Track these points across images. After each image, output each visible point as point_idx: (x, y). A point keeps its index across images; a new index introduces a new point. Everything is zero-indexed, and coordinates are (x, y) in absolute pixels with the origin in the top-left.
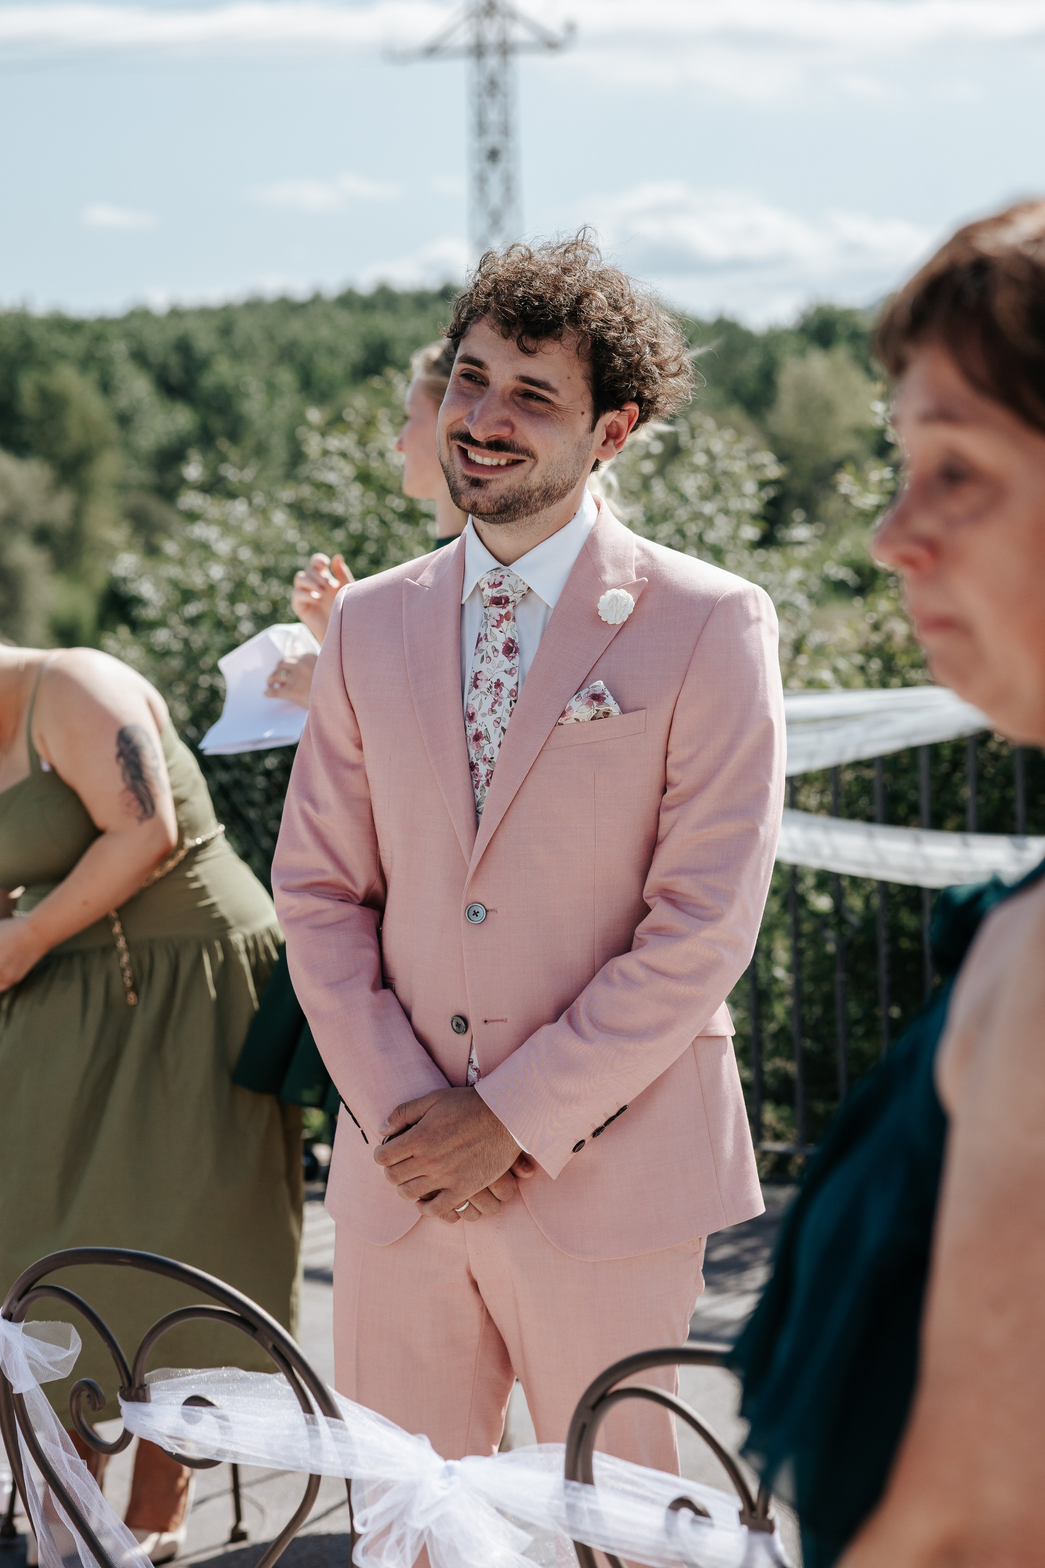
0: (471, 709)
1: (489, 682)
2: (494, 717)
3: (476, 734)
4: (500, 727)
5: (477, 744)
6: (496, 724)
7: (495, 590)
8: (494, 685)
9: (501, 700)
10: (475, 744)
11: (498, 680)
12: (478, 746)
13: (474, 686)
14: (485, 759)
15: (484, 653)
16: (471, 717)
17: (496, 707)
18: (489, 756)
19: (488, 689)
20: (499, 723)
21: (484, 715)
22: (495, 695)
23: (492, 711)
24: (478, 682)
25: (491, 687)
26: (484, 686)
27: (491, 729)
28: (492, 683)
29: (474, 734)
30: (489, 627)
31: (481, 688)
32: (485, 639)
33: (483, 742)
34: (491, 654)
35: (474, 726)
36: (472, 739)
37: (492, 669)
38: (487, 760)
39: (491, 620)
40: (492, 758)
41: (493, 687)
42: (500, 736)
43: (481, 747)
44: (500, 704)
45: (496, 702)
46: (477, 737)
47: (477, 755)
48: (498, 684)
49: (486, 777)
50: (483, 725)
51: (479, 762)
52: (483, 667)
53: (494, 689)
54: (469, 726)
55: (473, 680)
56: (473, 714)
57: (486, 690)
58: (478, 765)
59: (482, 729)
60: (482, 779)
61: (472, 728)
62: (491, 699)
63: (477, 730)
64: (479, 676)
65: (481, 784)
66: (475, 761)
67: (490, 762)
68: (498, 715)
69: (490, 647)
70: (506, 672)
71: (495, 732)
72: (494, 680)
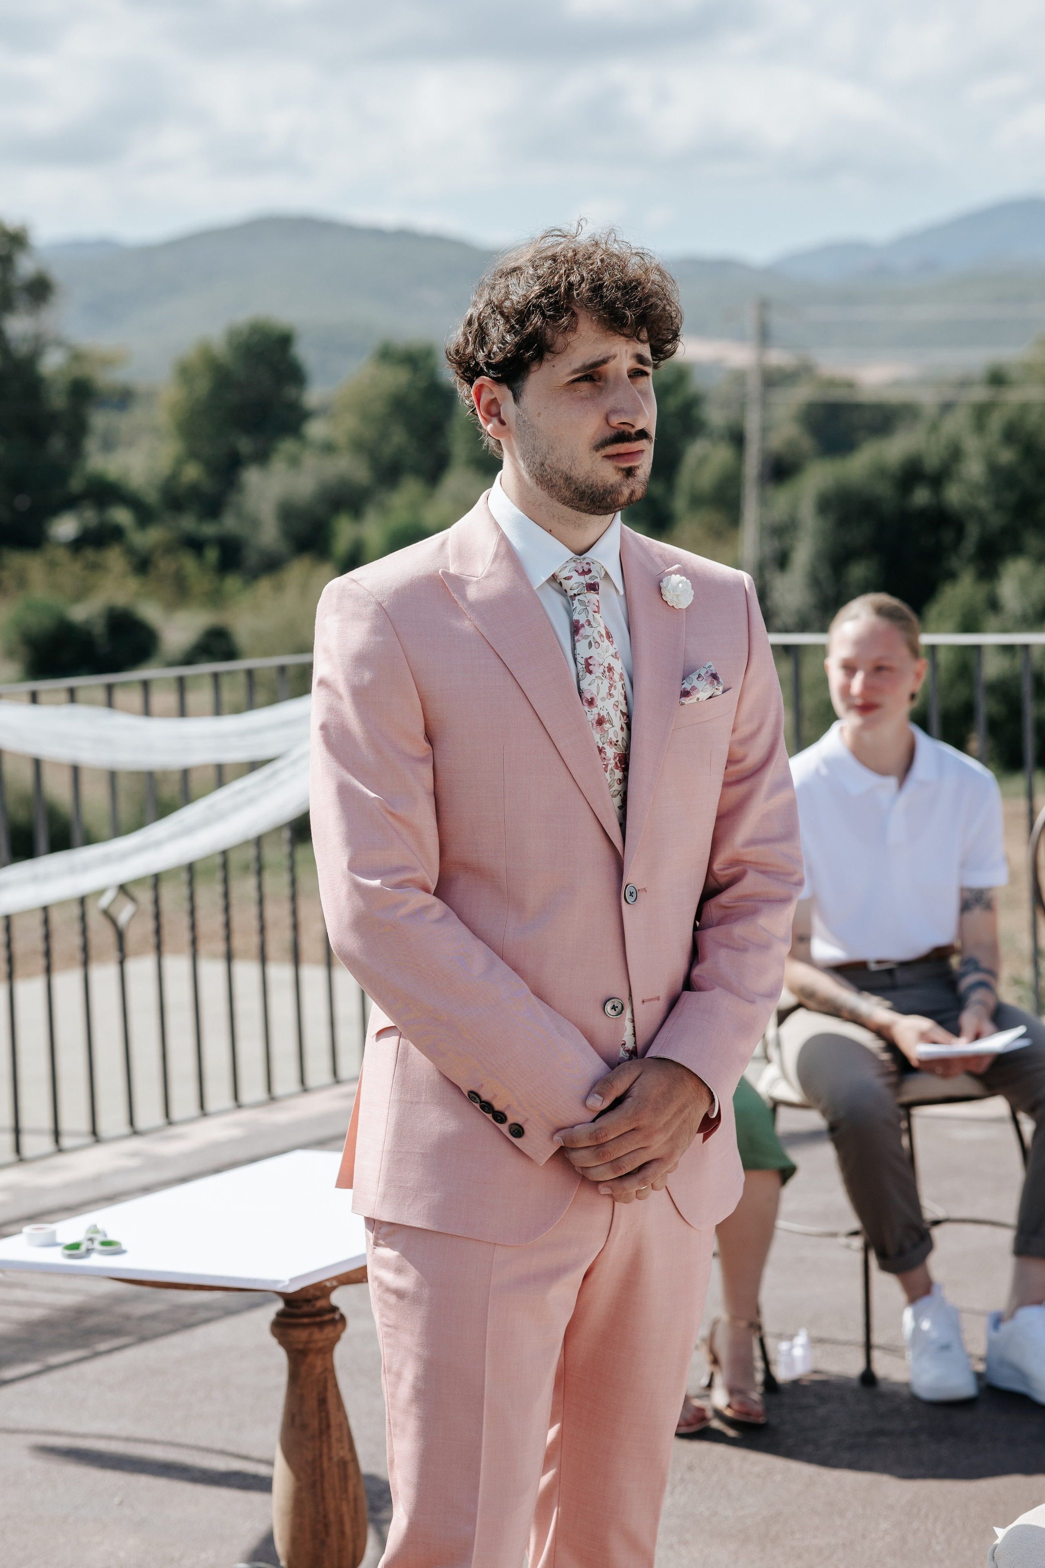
0: (589, 694)
1: (602, 667)
2: (613, 700)
3: (599, 718)
4: (619, 710)
5: (601, 729)
6: (615, 707)
7: (587, 577)
8: (606, 669)
9: (615, 684)
10: (599, 728)
11: (609, 664)
12: (603, 730)
13: (587, 671)
14: (611, 743)
15: (591, 638)
16: (591, 702)
17: (613, 691)
18: (614, 740)
19: (603, 673)
20: (617, 706)
21: (603, 699)
22: (609, 679)
23: (610, 695)
24: (591, 668)
25: (604, 671)
26: (598, 671)
27: (612, 713)
28: (605, 667)
29: (597, 718)
30: (591, 613)
31: (595, 673)
32: (589, 625)
33: (607, 726)
34: (598, 639)
35: (595, 710)
36: (595, 723)
37: (602, 654)
38: (613, 744)
39: (592, 605)
40: (617, 741)
41: (607, 671)
42: (620, 719)
43: (605, 731)
44: (615, 688)
45: (611, 686)
46: (600, 722)
47: (602, 739)
48: (610, 669)
49: (614, 760)
50: (605, 709)
51: (605, 746)
52: (593, 652)
53: (607, 674)
54: (589, 711)
55: (584, 666)
56: (592, 699)
57: (601, 675)
58: (605, 749)
59: (603, 713)
60: (610, 762)
61: (593, 713)
62: (606, 683)
63: (599, 714)
64: (590, 661)
65: (609, 767)
66: (601, 745)
67: (616, 745)
68: (615, 699)
69: (596, 632)
70: (612, 656)
71: (616, 715)
72: (606, 665)
